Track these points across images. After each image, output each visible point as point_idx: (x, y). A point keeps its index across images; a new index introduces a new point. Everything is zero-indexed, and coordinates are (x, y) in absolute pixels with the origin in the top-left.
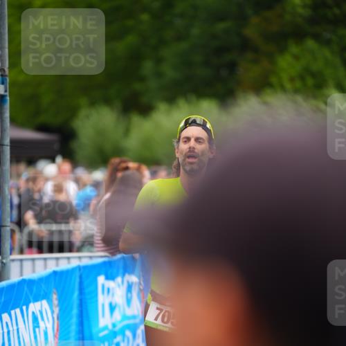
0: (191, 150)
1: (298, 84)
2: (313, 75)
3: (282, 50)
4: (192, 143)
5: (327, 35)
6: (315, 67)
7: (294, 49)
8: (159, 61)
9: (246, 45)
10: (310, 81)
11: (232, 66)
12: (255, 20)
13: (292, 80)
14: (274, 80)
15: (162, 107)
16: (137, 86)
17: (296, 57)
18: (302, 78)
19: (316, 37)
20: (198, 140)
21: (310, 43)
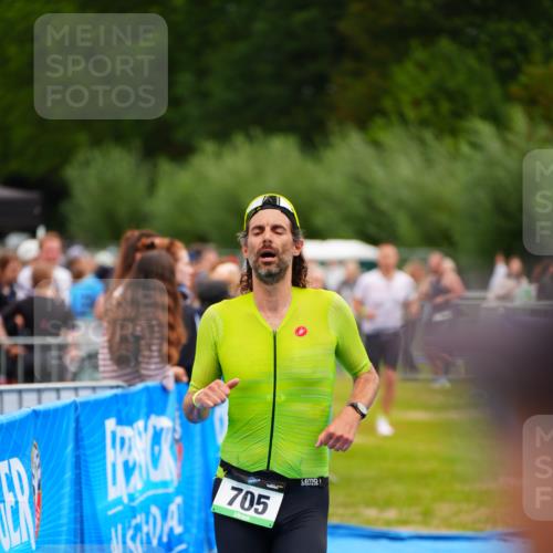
0: (267, 244)
1: (426, 110)
2: (451, 96)
3: (401, 56)
4: (268, 234)
5: (471, 31)
6: (452, 84)
7: (420, 54)
8: (202, 73)
9: (341, 48)
10: (445, 107)
11: (321, 82)
12: (355, 7)
13: (417, 103)
14: (387, 103)
15: (209, 147)
17: (423, 67)
18: (433, 101)
19: (455, 35)
20: (275, 228)
21: (445, 45)
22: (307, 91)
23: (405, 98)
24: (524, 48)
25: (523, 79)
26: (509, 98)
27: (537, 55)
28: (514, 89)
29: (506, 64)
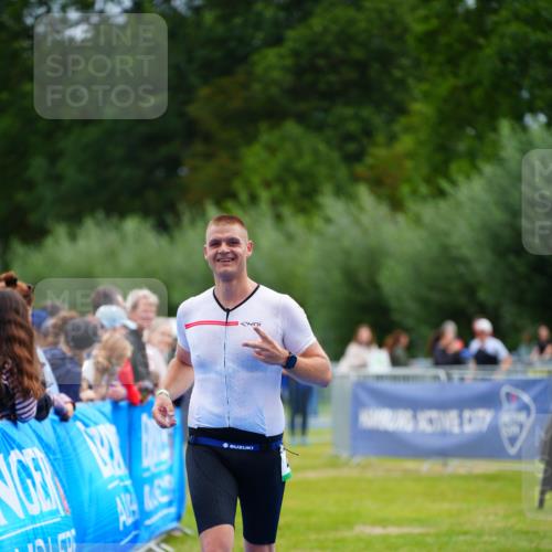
1: (277, 190)
2: (300, 177)
3: (250, 139)
5: (319, 116)
6: (300, 165)
7: (266, 137)
8: (54, 157)
9: (192, 131)
10: (294, 187)
11: (173, 164)
12: (204, 92)
13: (267, 185)
14: (237, 185)
16: (21, 197)
17: (270, 149)
18: (280, 181)
19: (301, 118)
21: (291, 128)
22: (160, 174)
23: (256, 180)
24: (368, 132)
25: (369, 160)
26: (355, 179)
27: (380, 138)
28: (360, 169)
29: (352, 147)
